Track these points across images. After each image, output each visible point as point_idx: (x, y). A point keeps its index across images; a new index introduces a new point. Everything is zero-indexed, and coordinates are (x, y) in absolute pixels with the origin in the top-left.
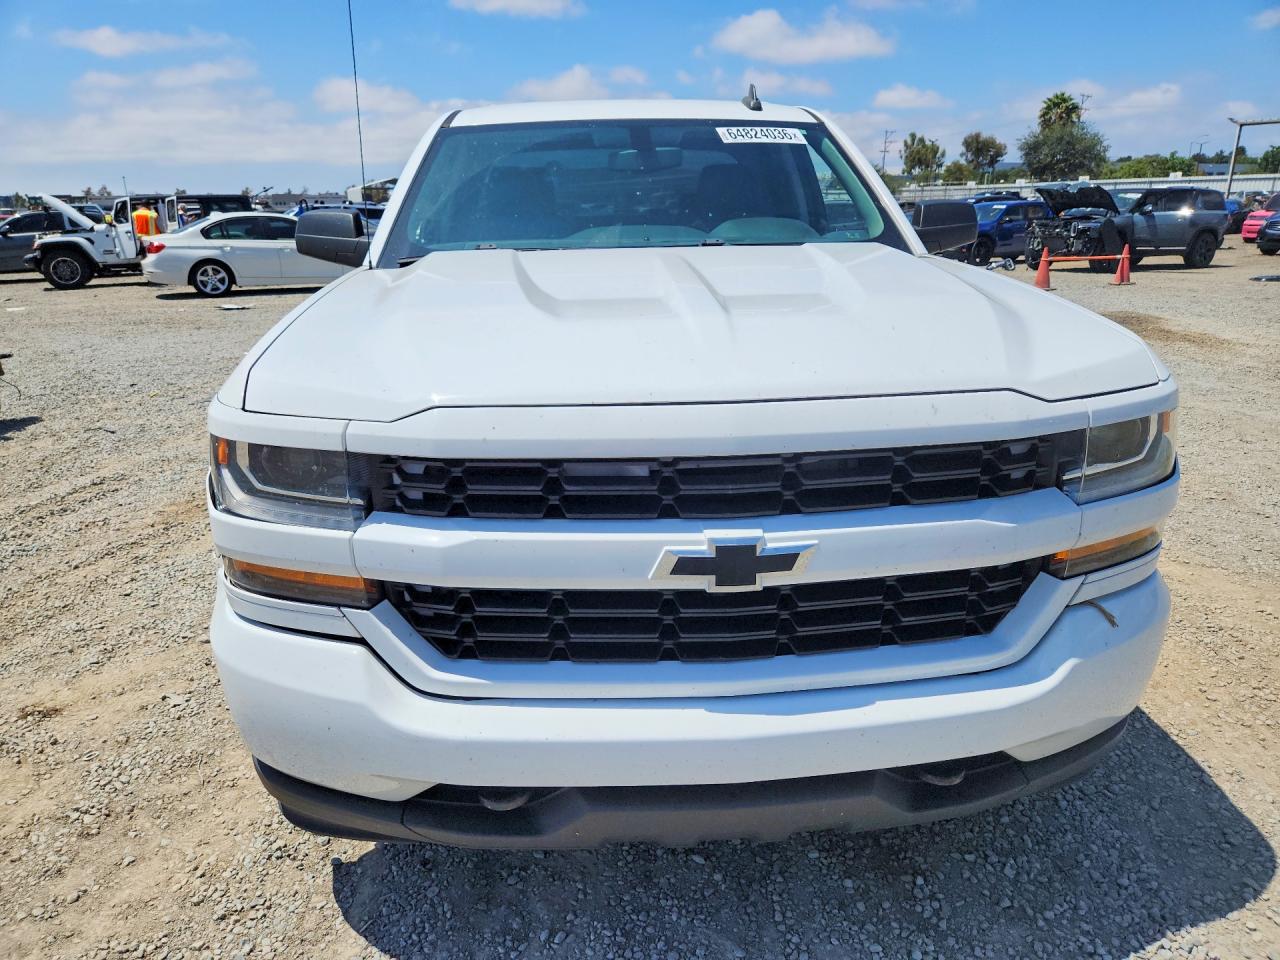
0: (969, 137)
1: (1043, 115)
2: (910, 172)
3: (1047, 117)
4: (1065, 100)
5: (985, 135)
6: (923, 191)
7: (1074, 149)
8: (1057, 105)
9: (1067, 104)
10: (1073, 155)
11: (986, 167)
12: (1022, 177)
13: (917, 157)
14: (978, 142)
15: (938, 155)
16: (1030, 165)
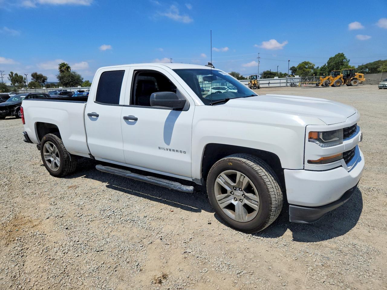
0: (33, 74)
1: (60, 69)
2: (14, 85)
3: (61, 69)
4: (65, 65)
5: (38, 73)
6: (27, 90)
7: (74, 78)
8: (63, 66)
9: (67, 66)
10: (74, 80)
11: (42, 83)
12: (61, 86)
13: (16, 79)
14: (37, 75)
15: (23, 79)
16: (62, 83)
